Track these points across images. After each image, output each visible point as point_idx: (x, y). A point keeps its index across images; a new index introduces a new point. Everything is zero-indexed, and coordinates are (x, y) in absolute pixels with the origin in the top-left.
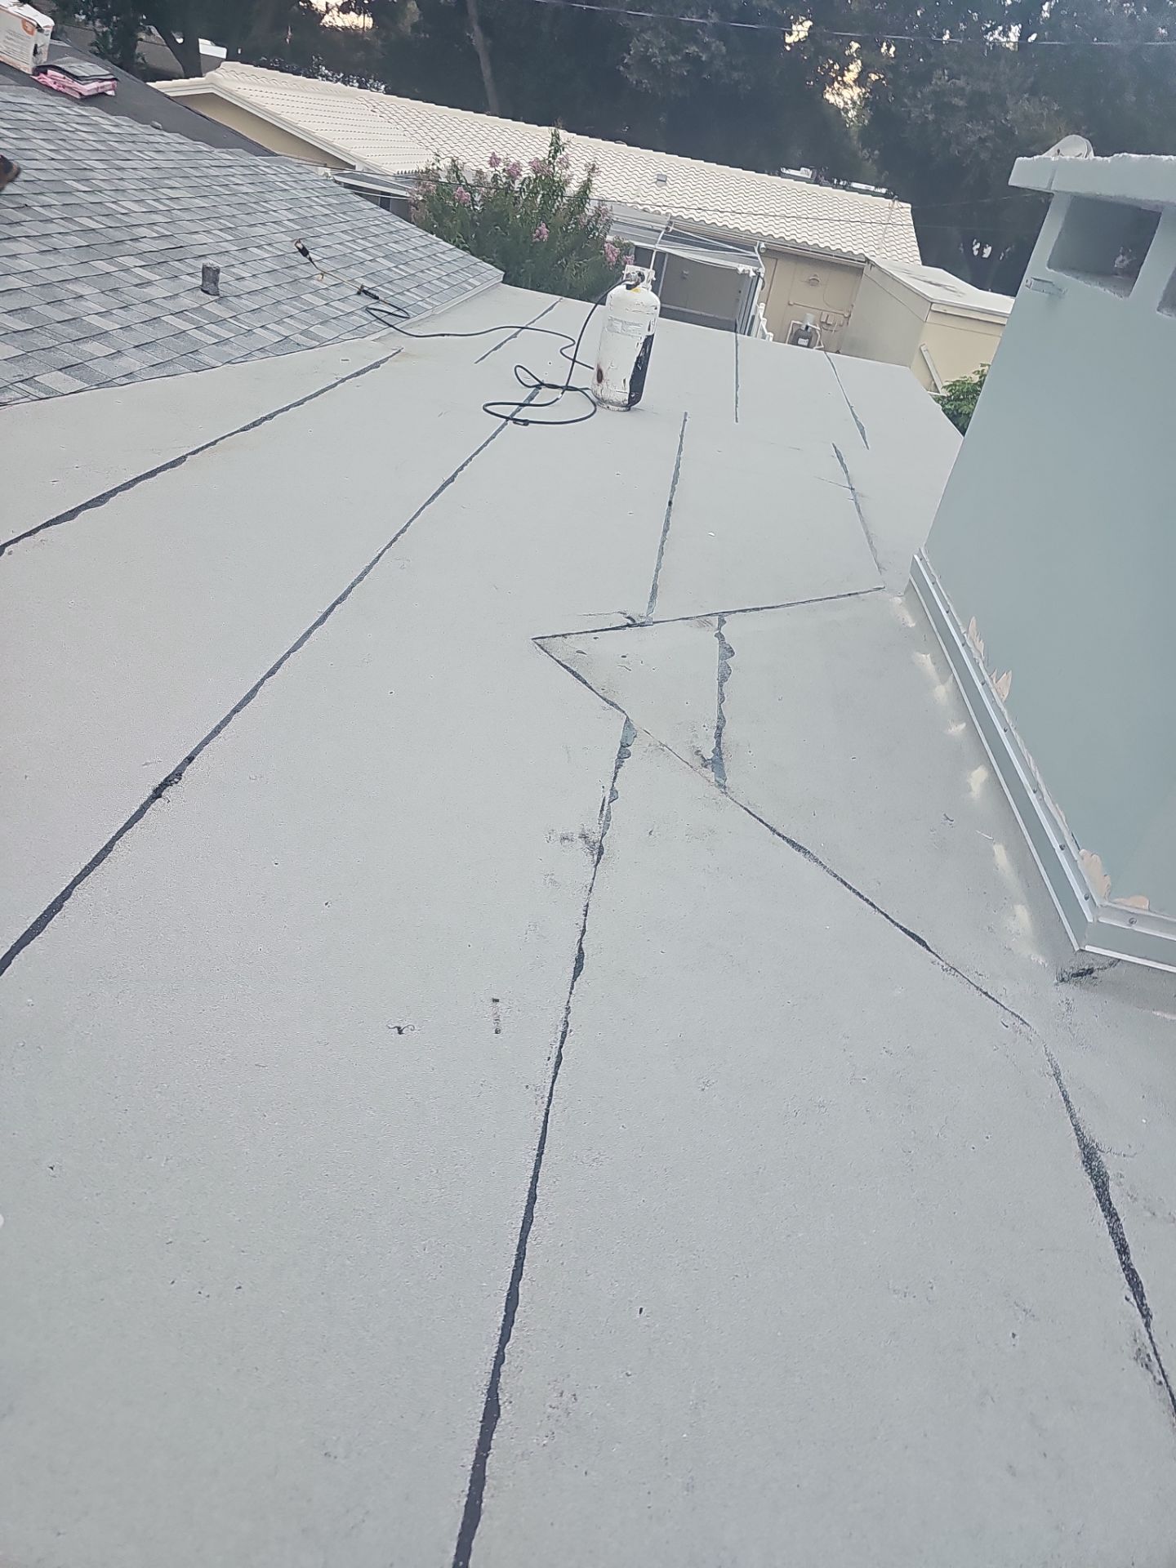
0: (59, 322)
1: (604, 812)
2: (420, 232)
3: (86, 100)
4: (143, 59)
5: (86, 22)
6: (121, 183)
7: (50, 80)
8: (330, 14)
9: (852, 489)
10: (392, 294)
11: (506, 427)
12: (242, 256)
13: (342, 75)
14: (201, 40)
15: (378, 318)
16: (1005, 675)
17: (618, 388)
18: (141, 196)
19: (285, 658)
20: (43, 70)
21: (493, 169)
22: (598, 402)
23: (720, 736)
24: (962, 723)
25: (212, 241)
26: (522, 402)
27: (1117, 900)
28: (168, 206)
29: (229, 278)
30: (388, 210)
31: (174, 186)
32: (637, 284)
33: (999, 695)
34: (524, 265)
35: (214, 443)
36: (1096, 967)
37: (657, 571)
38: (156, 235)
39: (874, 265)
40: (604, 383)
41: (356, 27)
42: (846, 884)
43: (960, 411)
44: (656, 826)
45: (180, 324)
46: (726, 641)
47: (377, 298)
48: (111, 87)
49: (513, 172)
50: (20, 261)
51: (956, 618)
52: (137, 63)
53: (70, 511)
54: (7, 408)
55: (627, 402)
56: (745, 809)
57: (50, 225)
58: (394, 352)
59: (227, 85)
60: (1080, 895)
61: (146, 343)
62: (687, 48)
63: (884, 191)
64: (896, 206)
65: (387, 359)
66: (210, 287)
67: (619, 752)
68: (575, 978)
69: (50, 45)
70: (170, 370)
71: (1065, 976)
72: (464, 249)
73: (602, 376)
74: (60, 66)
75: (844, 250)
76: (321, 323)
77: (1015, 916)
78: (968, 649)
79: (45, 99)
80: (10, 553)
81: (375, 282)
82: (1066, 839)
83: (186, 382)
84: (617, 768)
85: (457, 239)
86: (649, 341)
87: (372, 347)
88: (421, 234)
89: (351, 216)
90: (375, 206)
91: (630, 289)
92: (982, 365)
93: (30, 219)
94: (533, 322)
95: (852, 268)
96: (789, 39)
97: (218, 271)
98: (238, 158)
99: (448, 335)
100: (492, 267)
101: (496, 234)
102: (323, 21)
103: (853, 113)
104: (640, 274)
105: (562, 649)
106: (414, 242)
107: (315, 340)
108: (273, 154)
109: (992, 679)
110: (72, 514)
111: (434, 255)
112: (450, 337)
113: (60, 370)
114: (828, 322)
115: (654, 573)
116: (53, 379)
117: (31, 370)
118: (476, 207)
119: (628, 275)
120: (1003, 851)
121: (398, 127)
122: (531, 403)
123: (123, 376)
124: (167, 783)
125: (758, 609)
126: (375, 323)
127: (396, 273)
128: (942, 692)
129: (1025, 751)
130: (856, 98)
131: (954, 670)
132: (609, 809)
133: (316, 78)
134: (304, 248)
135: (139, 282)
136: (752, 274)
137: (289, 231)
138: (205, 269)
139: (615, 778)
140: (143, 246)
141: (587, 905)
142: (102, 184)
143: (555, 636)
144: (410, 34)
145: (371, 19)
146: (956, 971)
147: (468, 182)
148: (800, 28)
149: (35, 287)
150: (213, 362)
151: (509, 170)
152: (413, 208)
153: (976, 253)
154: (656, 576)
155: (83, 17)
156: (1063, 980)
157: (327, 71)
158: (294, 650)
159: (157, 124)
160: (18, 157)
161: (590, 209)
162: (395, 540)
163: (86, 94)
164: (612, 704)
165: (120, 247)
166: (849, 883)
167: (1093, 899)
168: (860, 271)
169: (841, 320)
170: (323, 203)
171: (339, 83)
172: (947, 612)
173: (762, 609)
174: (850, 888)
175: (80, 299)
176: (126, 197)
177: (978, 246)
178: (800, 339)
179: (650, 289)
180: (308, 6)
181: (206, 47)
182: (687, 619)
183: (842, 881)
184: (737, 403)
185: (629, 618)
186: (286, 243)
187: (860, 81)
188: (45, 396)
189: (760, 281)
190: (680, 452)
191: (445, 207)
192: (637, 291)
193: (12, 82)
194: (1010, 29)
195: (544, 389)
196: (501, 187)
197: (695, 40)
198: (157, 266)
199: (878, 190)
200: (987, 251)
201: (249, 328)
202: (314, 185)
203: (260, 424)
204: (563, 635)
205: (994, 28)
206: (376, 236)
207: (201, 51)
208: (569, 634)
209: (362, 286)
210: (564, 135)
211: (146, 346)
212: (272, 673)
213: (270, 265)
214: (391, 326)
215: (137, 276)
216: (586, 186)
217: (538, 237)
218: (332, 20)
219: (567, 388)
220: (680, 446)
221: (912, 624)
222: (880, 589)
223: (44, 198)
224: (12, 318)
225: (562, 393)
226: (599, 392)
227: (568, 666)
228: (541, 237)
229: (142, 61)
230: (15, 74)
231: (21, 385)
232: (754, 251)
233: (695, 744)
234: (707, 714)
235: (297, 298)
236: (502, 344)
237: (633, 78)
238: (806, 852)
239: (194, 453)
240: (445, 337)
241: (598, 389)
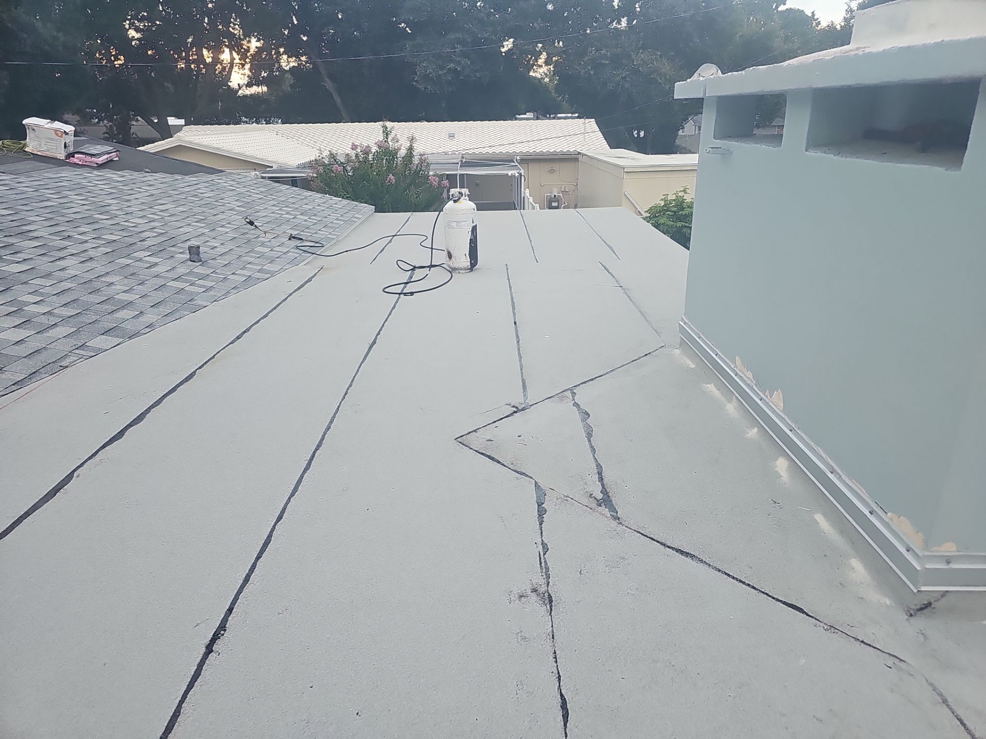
0: (98, 304)
1: (543, 565)
2: (320, 195)
3: (100, 166)
4: (136, 135)
5: (98, 123)
6: (129, 209)
7: (76, 160)
8: (242, 89)
9: (621, 287)
10: (310, 234)
11: (400, 299)
12: (213, 234)
13: (255, 119)
14: (168, 118)
15: (305, 251)
16: (776, 392)
17: (463, 260)
18: (141, 213)
19: (287, 503)
20: (72, 155)
21: (355, 152)
22: (452, 270)
23: (602, 479)
24: (754, 428)
25: (192, 230)
26: (406, 281)
27: (934, 549)
28: (161, 216)
29: (206, 249)
30: (297, 187)
31: (163, 203)
32: (460, 198)
33: (776, 406)
34: (384, 199)
35: (214, 357)
36: (932, 601)
37: (521, 369)
38: (156, 234)
39: (584, 155)
40: (453, 259)
41: (258, 93)
42: (729, 575)
43: (659, 223)
44: (583, 566)
45: (179, 285)
46: (581, 407)
47: (301, 239)
48: (115, 156)
49: (366, 152)
50: (68, 271)
51: (724, 358)
52: (132, 138)
53: (118, 433)
54: (69, 369)
55: (470, 267)
56: (638, 532)
57: (86, 245)
58: (319, 269)
59: (187, 139)
60: (902, 549)
61: (159, 302)
62: (448, 66)
63: (577, 115)
64: (586, 122)
65: (315, 274)
66: (195, 257)
67: (538, 511)
68: (565, 725)
69: (74, 140)
70: (177, 315)
71: (912, 612)
72: (347, 198)
73: (451, 255)
74: (82, 151)
75: (564, 151)
76: (269, 263)
77: (853, 569)
78: (740, 378)
79: (75, 171)
80: (78, 476)
81: (299, 230)
82: (872, 506)
83: (189, 321)
84: (541, 524)
85: (342, 194)
86: (474, 229)
87: (304, 270)
88: (320, 196)
89: (275, 196)
90: (289, 187)
91: (456, 202)
92: (664, 195)
93: (73, 243)
94: (399, 231)
95: (571, 159)
96: (503, 50)
97: (198, 247)
98: (200, 178)
99: (350, 250)
100: (367, 205)
101: (364, 186)
102: (239, 94)
103: (547, 80)
104: (460, 193)
105: (477, 441)
106: (317, 202)
107: (268, 274)
108: (221, 171)
109: (767, 396)
110: (121, 434)
111: (331, 206)
112: (351, 251)
113: (103, 334)
114: (566, 190)
115: (520, 371)
116: (99, 342)
117: (83, 339)
118: (349, 174)
119: (452, 195)
120: (823, 518)
121: (294, 140)
122: (412, 280)
123: (146, 327)
124: (215, 637)
125: (592, 379)
126: (303, 254)
127: (310, 222)
128: (731, 408)
129: (812, 444)
130: (546, 71)
131: (734, 392)
132: (545, 559)
133: (240, 124)
134: (250, 221)
135: (149, 265)
136: (517, 175)
137: (239, 213)
138: (190, 248)
139: (542, 533)
140: (148, 243)
141: (555, 653)
142: (117, 212)
143: (470, 433)
144: (290, 90)
145: (266, 87)
146: (834, 628)
147: (342, 161)
148: (507, 43)
149: (80, 285)
150: (205, 304)
151: (364, 150)
152: (311, 182)
153: (636, 136)
154: (522, 373)
155: (97, 120)
156: (911, 615)
157: (245, 119)
158: (292, 495)
159: (147, 170)
160: (60, 209)
161: (416, 160)
162: (346, 394)
163: (100, 163)
164: (522, 474)
165: (134, 247)
166: (731, 574)
167: (913, 550)
168: (577, 160)
169: (573, 188)
170: (258, 192)
171: (254, 124)
172: (716, 355)
173: (595, 378)
174: (734, 578)
175: (111, 285)
176: (132, 216)
177: (636, 132)
178: (553, 203)
179: (468, 199)
180: (228, 88)
181: (172, 121)
182: (551, 397)
183: (726, 574)
184: (533, 250)
185: (513, 407)
186: (239, 220)
187: (547, 63)
188: (94, 354)
189: (523, 178)
190: (511, 290)
191: (330, 177)
192: (460, 202)
193: (53, 166)
194: (621, 21)
195: (417, 270)
196: (362, 160)
197: (452, 61)
198: (159, 253)
199: (573, 115)
200: (642, 134)
201: (224, 277)
202: (250, 183)
203: (242, 337)
204: (475, 431)
205: (612, 22)
206: (293, 203)
207: (170, 124)
208: (478, 429)
209: (291, 235)
210: (389, 124)
211: (159, 304)
212: (280, 518)
213: (232, 235)
214: (313, 254)
215: (147, 262)
216: (411, 149)
217: (389, 182)
218: (243, 92)
219: (431, 266)
220: (510, 286)
221: (693, 366)
222: (663, 346)
223: (80, 229)
224: (66, 308)
225: (429, 271)
226: (451, 265)
227: (484, 452)
228: (391, 181)
229: (135, 136)
230: (54, 161)
231: (77, 351)
232: (514, 162)
233: (587, 490)
234: (588, 465)
235: (252, 251)
236: (384, 248)
237: (421, 87)
238: (692, 556)
239: (200, 368)
240: (349, 252)
241: (451, 263)
